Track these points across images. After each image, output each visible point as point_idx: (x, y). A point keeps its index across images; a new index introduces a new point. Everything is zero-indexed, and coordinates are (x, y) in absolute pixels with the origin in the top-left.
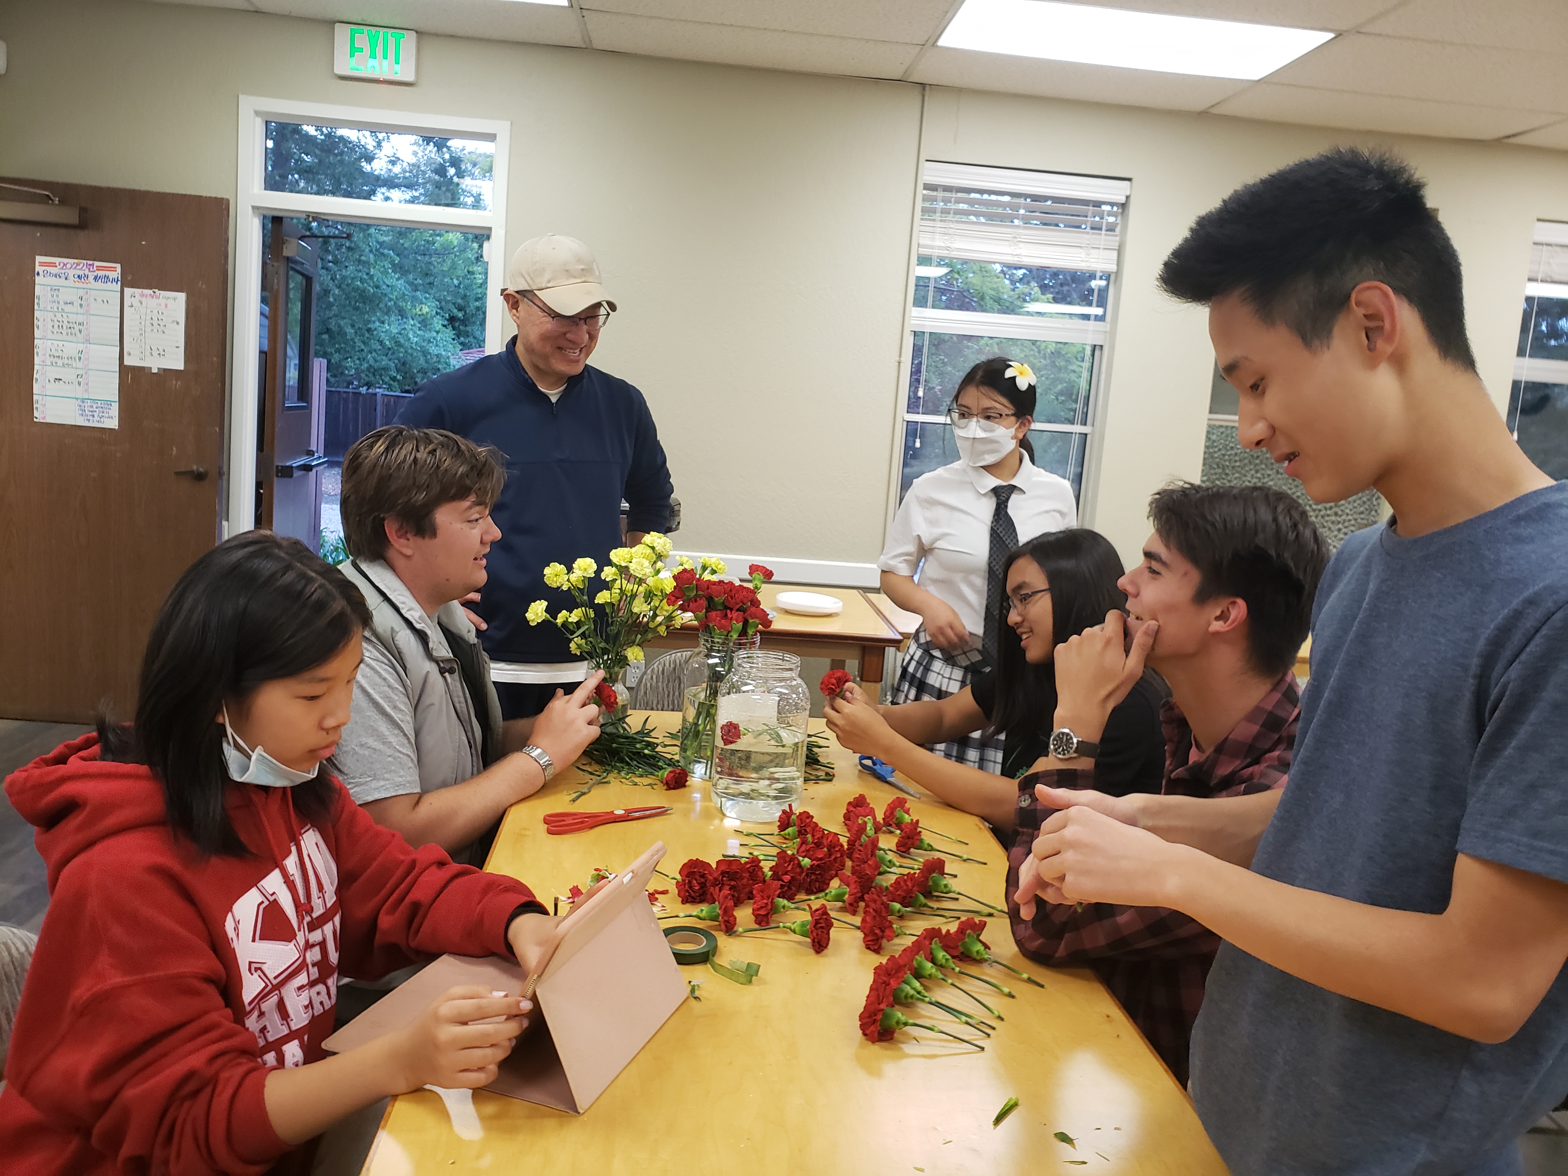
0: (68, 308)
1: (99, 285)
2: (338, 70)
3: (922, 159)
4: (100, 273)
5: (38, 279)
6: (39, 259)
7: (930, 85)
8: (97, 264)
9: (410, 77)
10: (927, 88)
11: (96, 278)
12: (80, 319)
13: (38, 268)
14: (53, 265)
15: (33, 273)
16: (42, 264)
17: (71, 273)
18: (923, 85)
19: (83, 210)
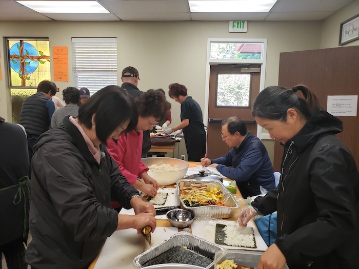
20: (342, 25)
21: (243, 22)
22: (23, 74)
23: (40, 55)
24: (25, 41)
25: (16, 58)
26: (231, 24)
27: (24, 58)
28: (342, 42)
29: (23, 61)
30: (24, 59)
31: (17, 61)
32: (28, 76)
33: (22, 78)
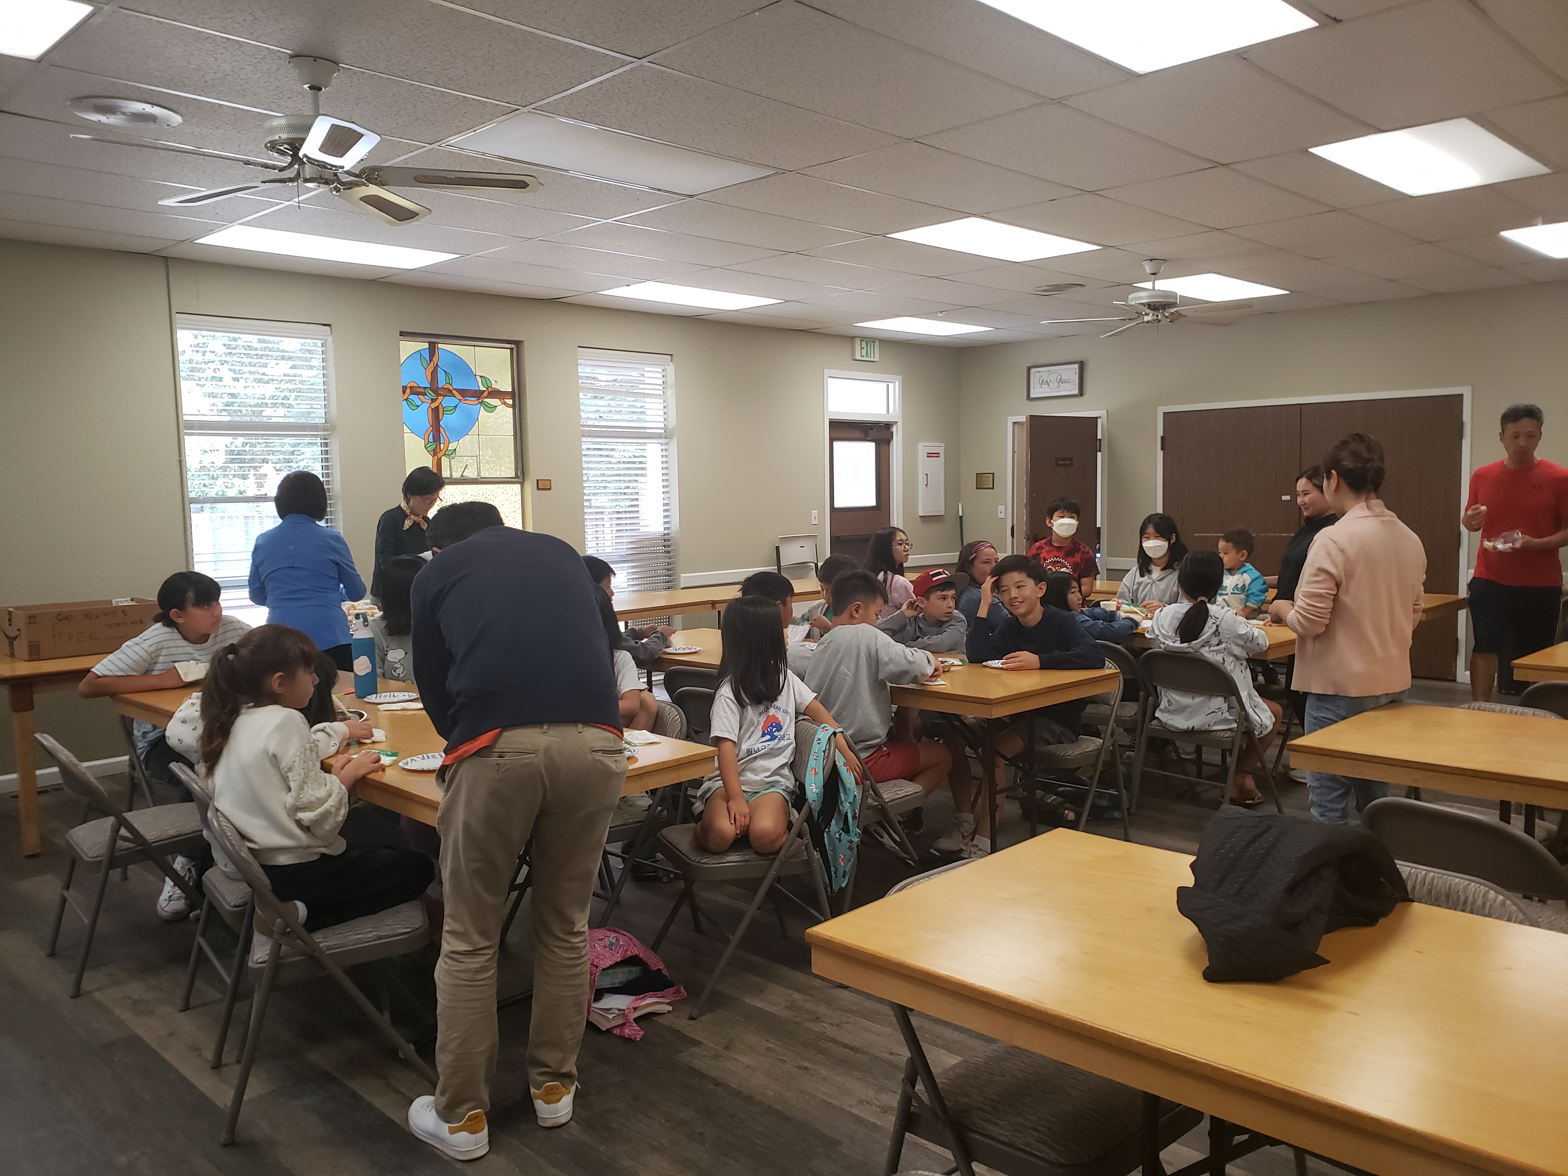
3: (173, 312)
7: (172, 258)
10: (169, 260)
18: (166, 258)
20: (1029, 369)
21: (874, 342)
22: (437, 439)
23: (482, 388)
24: (443, 346)
25: (418, 394)
26: (858, 342)
27: (438, 395)
28: (1032, 395)
29: (433, 405)
30: (440, 398)
31: (418, 403)
32: (452, 447)
33: (435, 453)
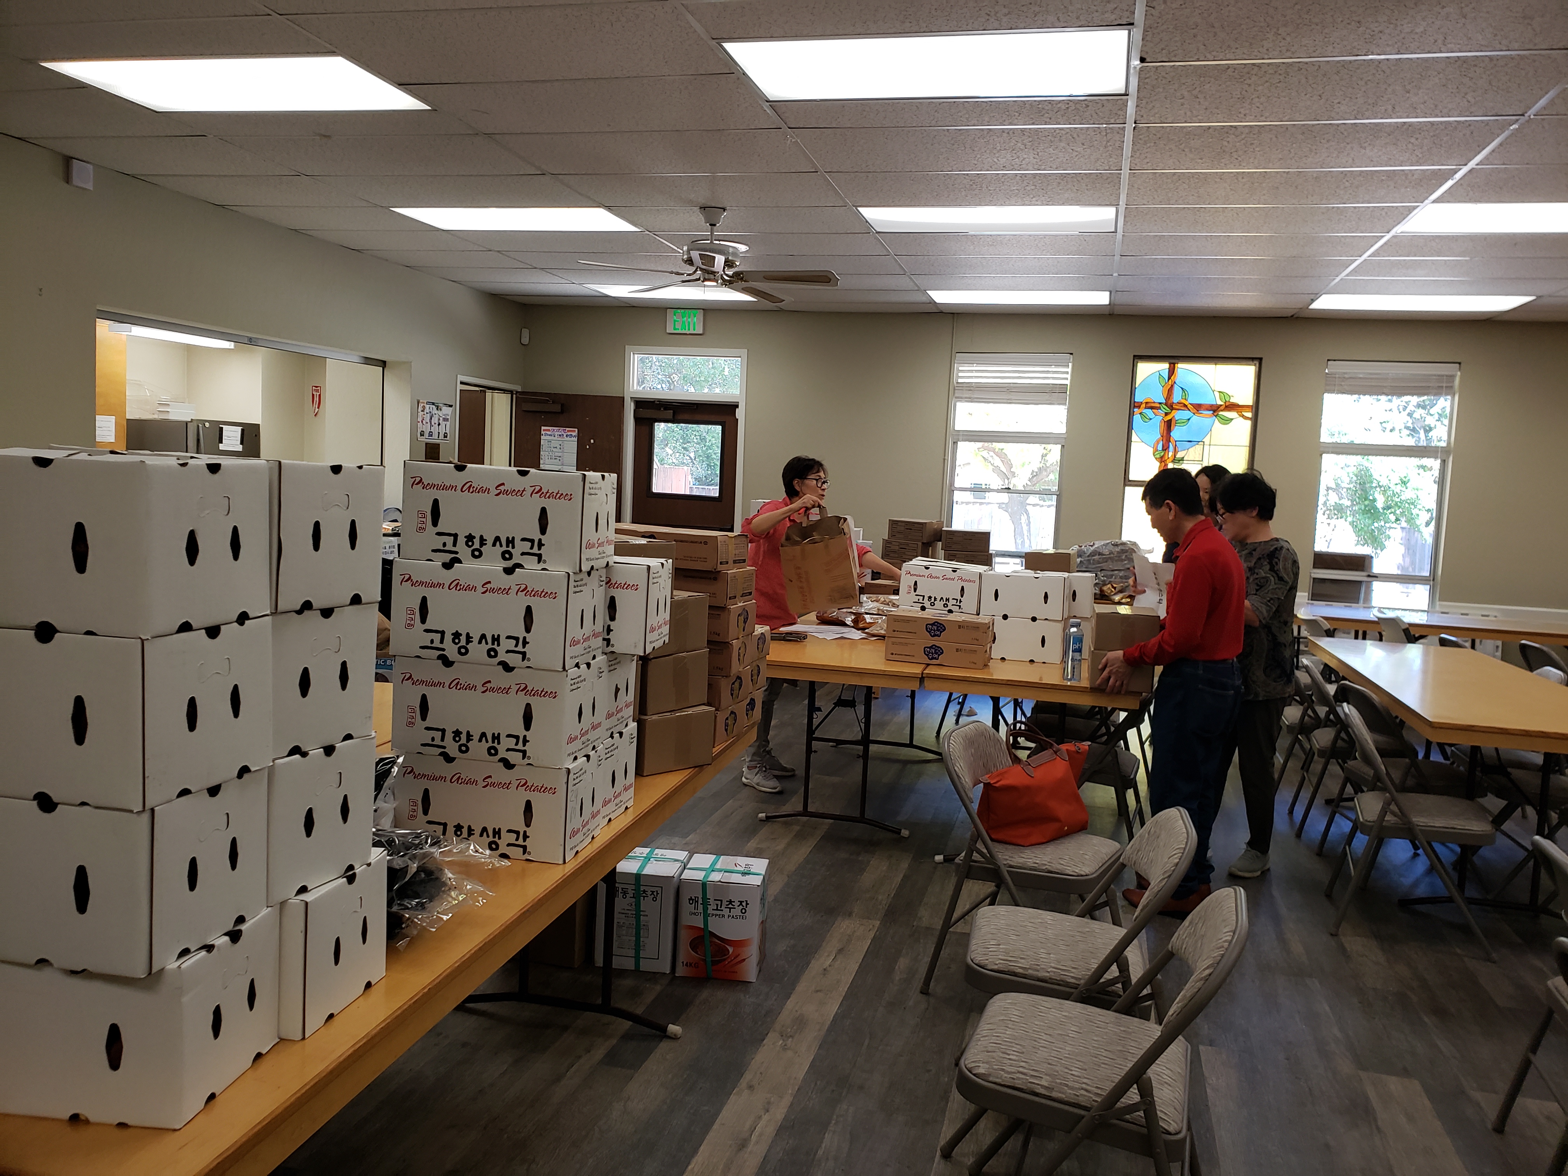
0: (554, 450)
1: (568, 439)
2: (668, 331)
3: (954, 352)
4: (569, 433)
5: (542, 437)
6: (543, 428)
7: (957, 313)
8: (567, 429)
9: (701, 332)
10: (956, 315)
11: (567, 436)
12: (560, 454)
13: (543, 432)
14: (549, 430)
15: (540, 434)
16: (544, 430)
17: (556, 433)
18: (953, 314)
19: (562, 405)
22: (1165, 448)
23: (1219, 402)
25: (1152, 408)
27: (1173, 409)
29: (1169, 418)
30: (1174, 412)
31: (1152, 416)
32: (1180, 455)
